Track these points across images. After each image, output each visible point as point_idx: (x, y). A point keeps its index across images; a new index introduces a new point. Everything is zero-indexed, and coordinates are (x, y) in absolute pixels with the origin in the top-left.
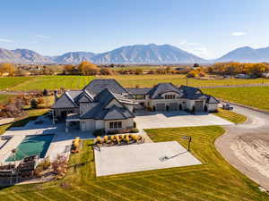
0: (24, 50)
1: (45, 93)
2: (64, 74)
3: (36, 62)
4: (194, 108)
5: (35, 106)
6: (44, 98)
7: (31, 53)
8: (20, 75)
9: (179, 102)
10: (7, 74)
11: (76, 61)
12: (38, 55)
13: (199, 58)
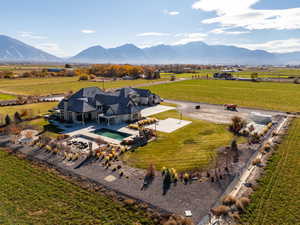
4: (149, 102)
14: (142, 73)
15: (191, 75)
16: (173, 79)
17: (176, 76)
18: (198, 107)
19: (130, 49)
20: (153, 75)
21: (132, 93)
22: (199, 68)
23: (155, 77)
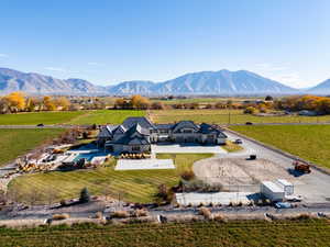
0: (76, 80)
1: (94, 127)
2: (115, 108)
3: (89, 93)
5: (85, 136)
6: (93, 131)
7: (84, 82)
8: (72, 109)
9: (196, 136)
10: (61, 108)
11: (132, 91)
12: (91, 85)
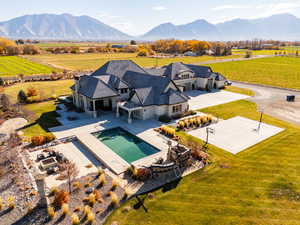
4: (207, 86)
9: (191, 81)
13: (124, 34)
14: (209, 48)
15: (274, 51)
16: (248, 56)
17: (254, 52)
18: (291, 99)
19: (201, 24)
20: (222, 51)
21: (184, 71)
22: (284, 45)
23: (224, 54)
